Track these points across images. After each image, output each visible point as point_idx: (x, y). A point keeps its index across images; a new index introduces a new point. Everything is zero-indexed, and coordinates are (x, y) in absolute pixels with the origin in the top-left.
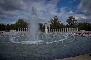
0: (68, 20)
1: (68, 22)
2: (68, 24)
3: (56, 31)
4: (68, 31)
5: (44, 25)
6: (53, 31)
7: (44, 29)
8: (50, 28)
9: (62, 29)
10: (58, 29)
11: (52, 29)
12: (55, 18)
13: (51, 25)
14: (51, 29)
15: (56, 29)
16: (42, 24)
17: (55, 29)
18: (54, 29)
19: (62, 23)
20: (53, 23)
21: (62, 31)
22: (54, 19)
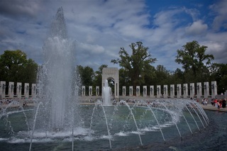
0: (180, 53)
1: (183, 62)
2: (183, 70)
3: (138, 93)
4: (182, 93)
5: (97, 72)
6: (128, 94)
7: (97, 87)
8: (117, 82)
9: (162, 88)
10: (145, 87)
11: (124, 87)
12: (136, 48)
13: (121, 71)
14: (121, 87)
15: (138, 87)
16: (92, 70)
17: (135, 88)
18: (131, 87)
19: (160, 67)
20: (128, 67)
21: (162, 93)
22: (134, 50)
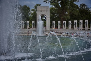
3: (65, 27)
5: (33, 10)
6: (56, 27)
7: (33, 22)
8: (48, 17)
9: (84, 22)
10: (70, 22)
11: (54, 22)
13: (51, 9)
14: (51, 22)
15: (65, 22)
16: (28, 8)
17: (62, 23)
18: (59, 22)
19: (82, 5)
21: (84, 27)
